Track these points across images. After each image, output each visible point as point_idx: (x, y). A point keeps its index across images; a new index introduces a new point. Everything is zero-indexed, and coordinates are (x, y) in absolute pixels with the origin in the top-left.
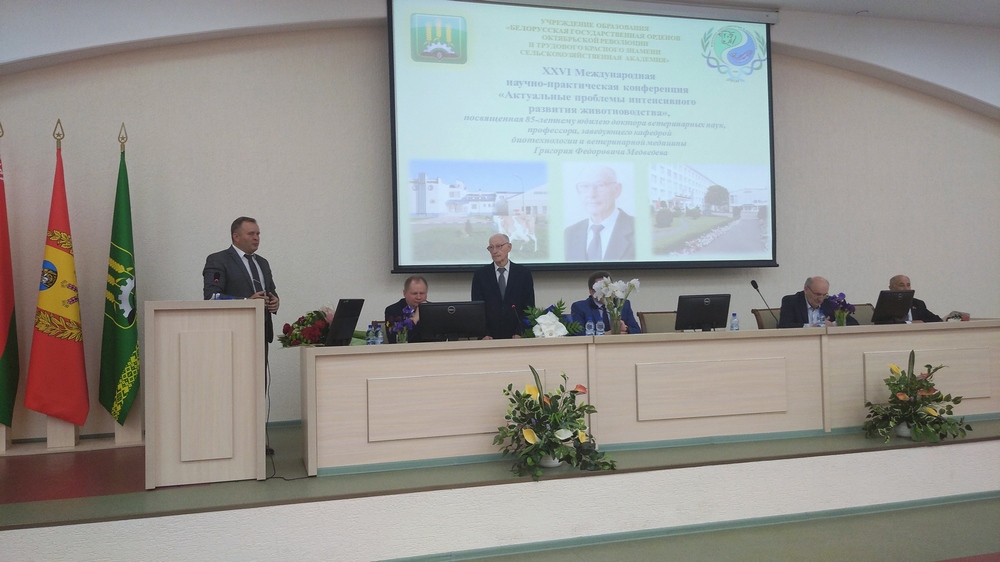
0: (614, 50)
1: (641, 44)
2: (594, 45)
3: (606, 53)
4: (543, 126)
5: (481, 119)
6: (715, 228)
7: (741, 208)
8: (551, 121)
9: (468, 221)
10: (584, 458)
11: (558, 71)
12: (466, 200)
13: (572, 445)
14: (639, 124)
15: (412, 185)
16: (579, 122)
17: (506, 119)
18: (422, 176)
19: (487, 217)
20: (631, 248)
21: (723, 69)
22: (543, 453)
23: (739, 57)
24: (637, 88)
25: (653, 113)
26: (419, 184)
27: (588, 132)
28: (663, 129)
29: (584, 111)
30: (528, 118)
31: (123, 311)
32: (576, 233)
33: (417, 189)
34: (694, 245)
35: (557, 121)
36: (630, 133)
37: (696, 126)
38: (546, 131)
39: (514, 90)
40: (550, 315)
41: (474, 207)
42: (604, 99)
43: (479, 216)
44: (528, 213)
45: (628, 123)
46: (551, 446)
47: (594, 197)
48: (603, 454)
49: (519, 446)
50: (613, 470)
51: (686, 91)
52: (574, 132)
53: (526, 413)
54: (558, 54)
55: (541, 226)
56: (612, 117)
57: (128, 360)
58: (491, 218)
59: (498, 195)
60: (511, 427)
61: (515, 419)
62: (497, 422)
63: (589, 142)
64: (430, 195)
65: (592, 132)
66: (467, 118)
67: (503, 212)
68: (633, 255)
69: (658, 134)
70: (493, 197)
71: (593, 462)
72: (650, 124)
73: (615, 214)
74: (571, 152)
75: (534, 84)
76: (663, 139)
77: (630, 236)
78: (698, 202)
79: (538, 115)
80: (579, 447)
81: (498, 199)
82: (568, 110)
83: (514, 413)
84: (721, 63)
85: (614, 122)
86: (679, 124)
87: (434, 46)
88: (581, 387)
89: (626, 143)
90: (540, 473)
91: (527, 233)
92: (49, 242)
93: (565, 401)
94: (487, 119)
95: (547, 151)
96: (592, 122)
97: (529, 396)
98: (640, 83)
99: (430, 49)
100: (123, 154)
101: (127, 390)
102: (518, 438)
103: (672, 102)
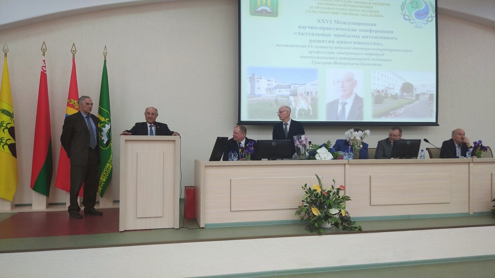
0: (355, 10)
1: (368, 7)
2: (344, 7)
3: (350, 12)
4: (316, 50)
5: (285, 46)
6: (406, 105)
7: (420, 94)
8: (321, 47)
9: (277, 99)
10: (344, 224)
11: (325, 21)
12: (276, 88)
13: (338, 217)
14: (366, 49)
15: (248, 79)
16: (335, 48)
17: (297, 46)
18: (253, 75)
19: (286, 97)
20: (361, 115)
21: (412, 21)
22: (323, 220)
23: (421, 15)
24: (366, 31)
25: (375, 44)
26: (252, 79)
27: (339, 53)
28: (379, 52)
29: (338, 42)
30: (309, 46)
31: (104, 140)
32: (332, 106)
33: (251, 81)
34: (394, 113)
35: (324, 47)
36: (362, 54)
37: (397, 51)
38: (318, 52)
39: (302, 31)
40: (323, 148)
41: (280, 91)
42: (349, 36)
43: (282, 96)
44: (308, 95)
45: (361, 49)
46: (327, 217)
47: (342, 87)
48: (355, 222)
49: (310, 217)
50: (360, 231)
51: (392, 32)
52: (333, 53)
53: (313, 199)
54: (326, 12)
55: (314, 102)
56: (352, 46)
57: (105, 165)
58: (288, 97)
59: (292, 86)
60: (306, 206)
61: (307, 202)
62: (297, 204)
63: (340, 58)
64: (257, 85)
65: (342, 53)
66: (277, 45)
67: (294, 94)
68: (362, 118)
69: (377, 55)
70: (289, 87)
71: (349, 227)
72: (372, 49)
73: (353, 96)
74: (331, 63)
75: (312, 28)
76: (379, 57)
77: (361, 108)
78: (397, 91)
79: (314, 44)
80: (342, 218)
81: (292, 87)
82: (330, 42)
83: (307, 199)
84: (411, 18)
85: (354, 48)
86: (388, 50)
87: (261, 8)
88: (342, 186)
89: (360, 59)
90: (322, 231)
91: (307, 105)
92: (68, 105)
93: (334, 194)
94: (288, 46)
95: (318, 63)
96: (342, 48)
97: (316, 190)
98: (368, 28)
99: (259, 9)
100: (105, 61)
101: (104, 180)
102: (308, 212)
103: (385, 38)
